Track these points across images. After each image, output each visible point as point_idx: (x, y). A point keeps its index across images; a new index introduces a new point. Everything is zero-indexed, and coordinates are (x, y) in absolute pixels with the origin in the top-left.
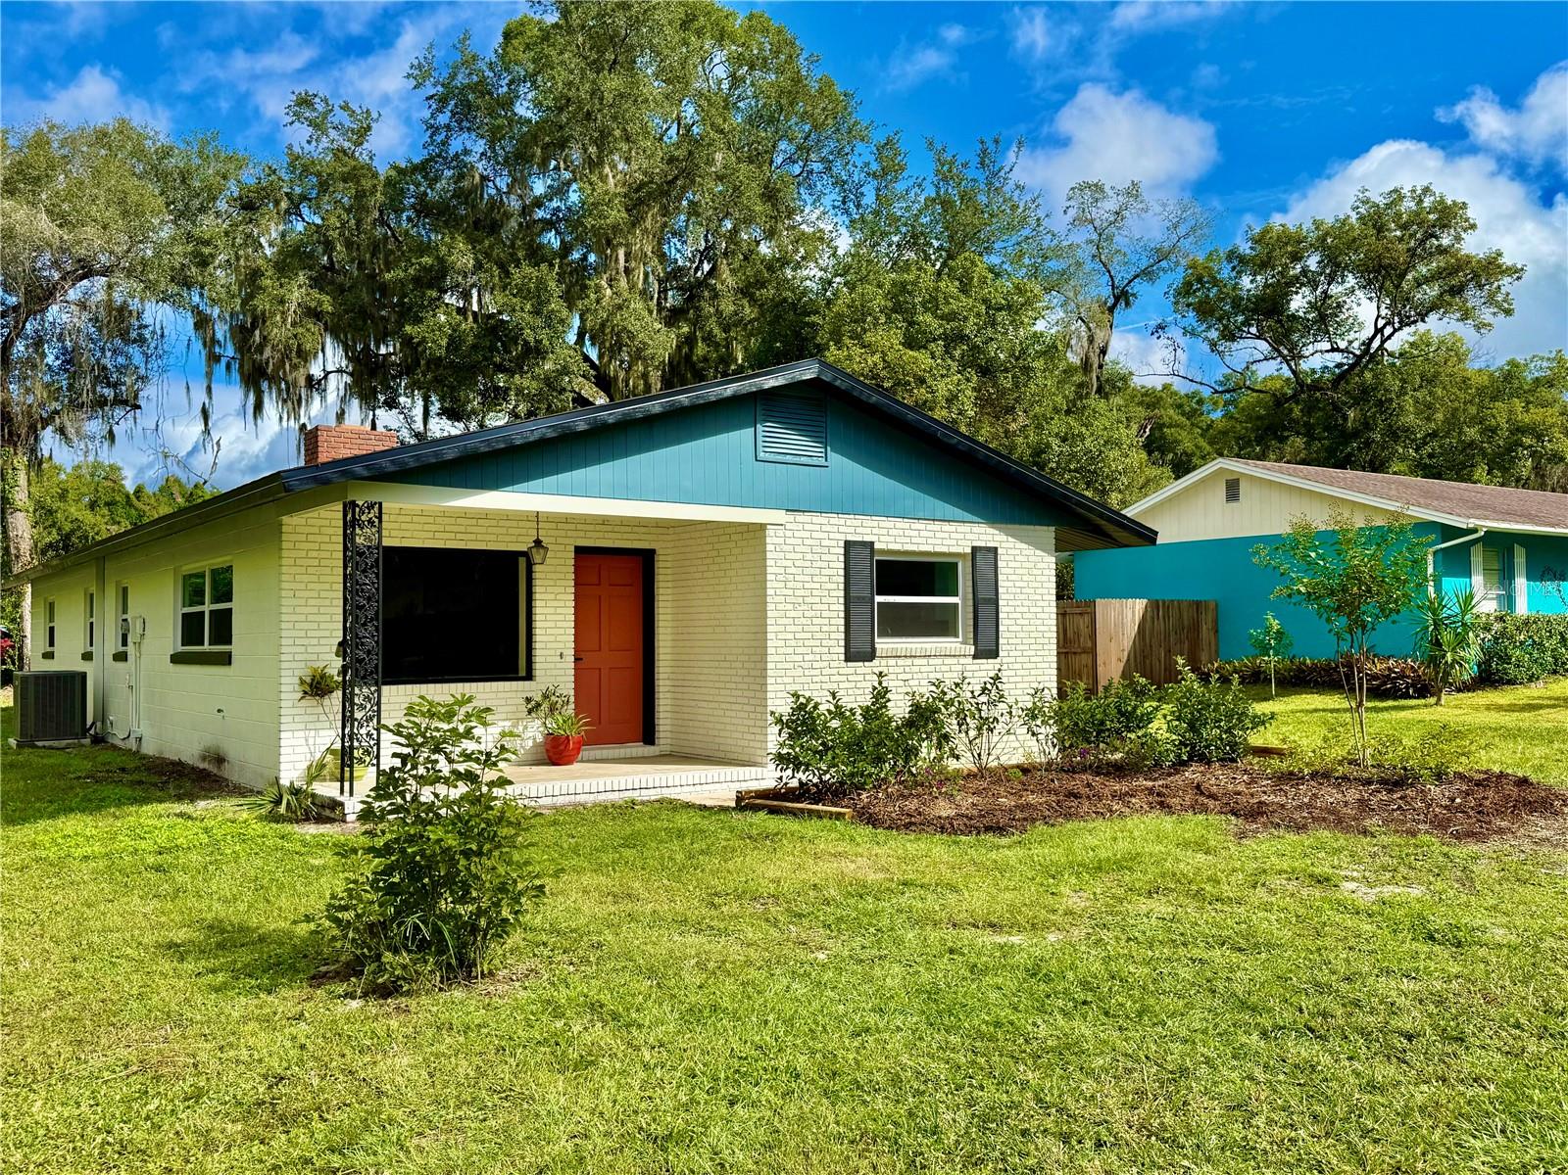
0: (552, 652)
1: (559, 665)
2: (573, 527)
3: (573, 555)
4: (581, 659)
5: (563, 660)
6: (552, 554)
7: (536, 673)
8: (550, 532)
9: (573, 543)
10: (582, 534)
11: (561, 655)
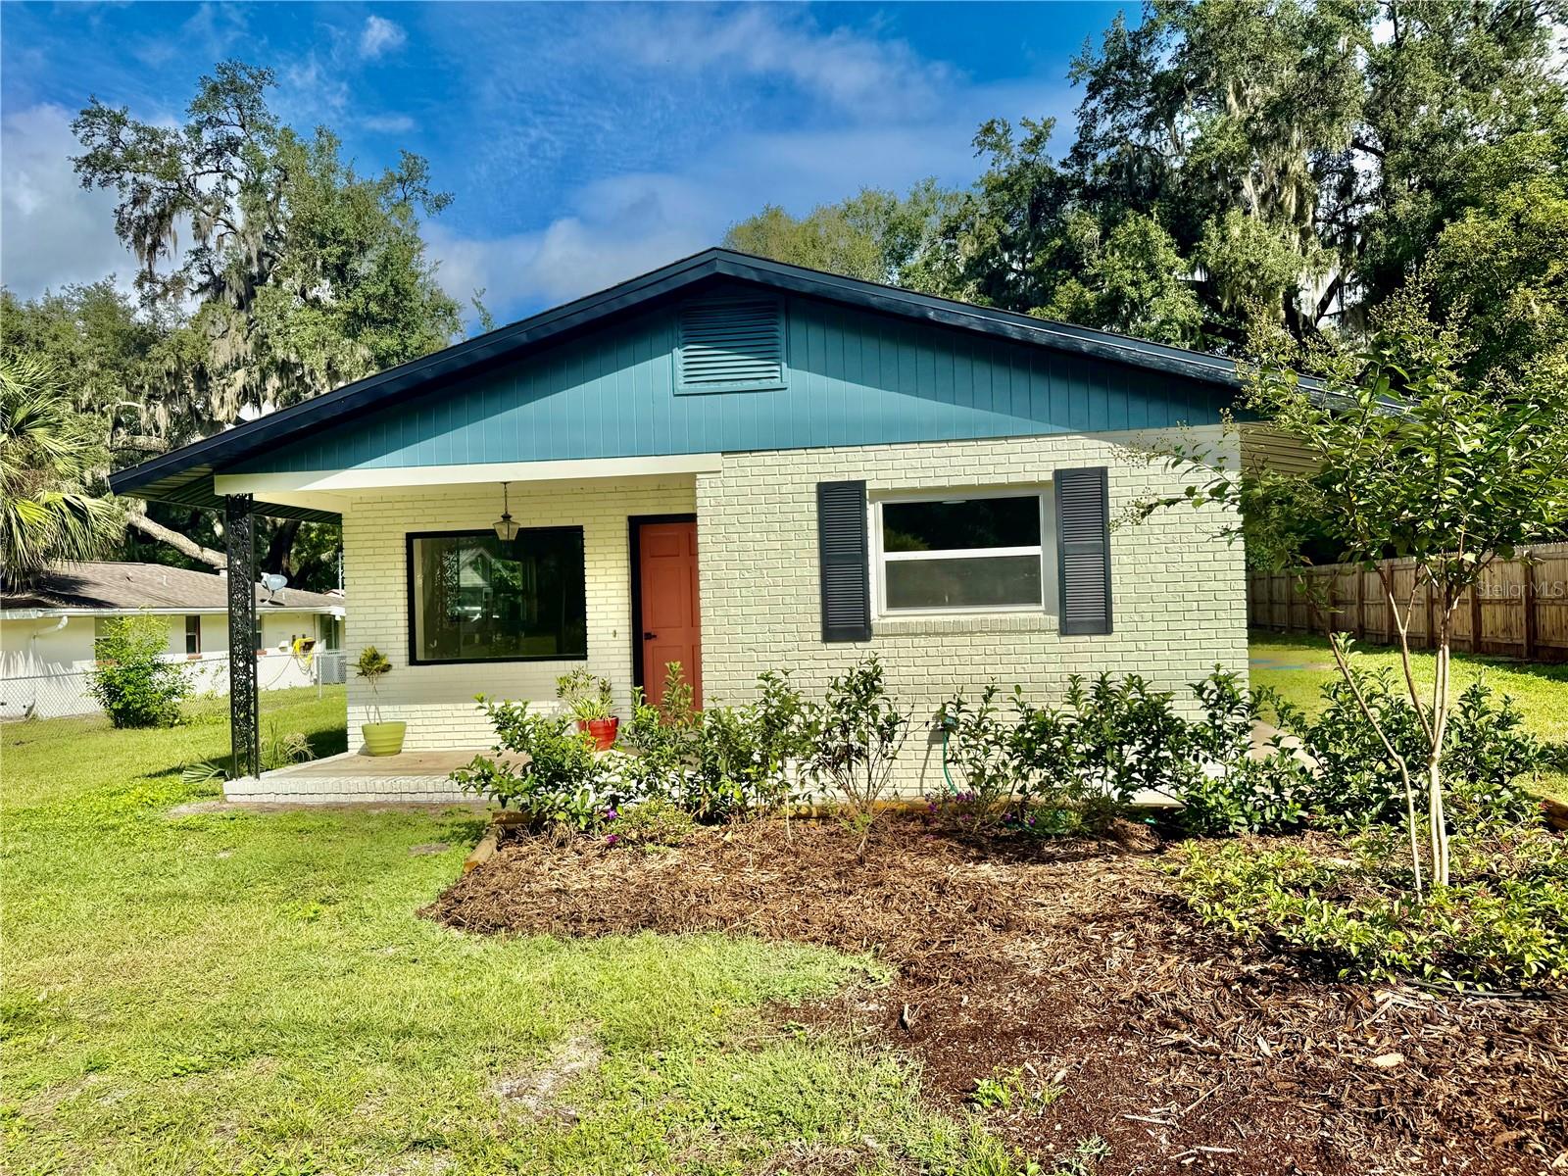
0: (604, 630)
1: (612, 644)
3: (626, 525)
4: (656, 637)
5: (617, 638)
6: (601, 527)
7: (589, 652)
8: (598, 504)
9: (624, 513)
10: (633, 503)
11: (615, 633)
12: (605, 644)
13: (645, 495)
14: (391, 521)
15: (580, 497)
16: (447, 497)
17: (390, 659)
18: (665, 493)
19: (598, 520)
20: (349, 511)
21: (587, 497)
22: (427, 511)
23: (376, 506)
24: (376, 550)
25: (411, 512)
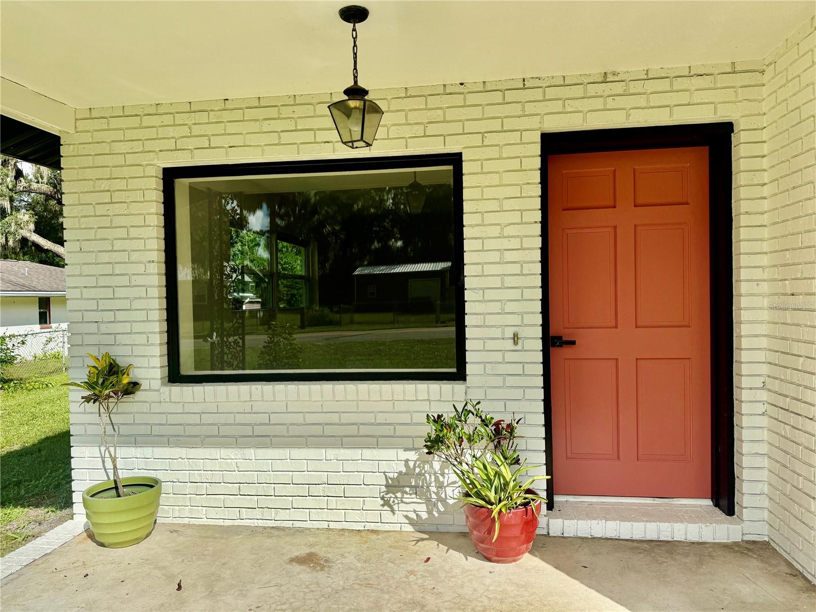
0: (497, 333)
1: (510, 357)
2: (537, 94)
3: (537, 149)
4: (573, 343)
5: (519, 347)
6: (493, 152)
7: (469, 369)
8: (491, 111)
9: (538, 126)
10: (557, 106)
11: (516, 338)
12: (498, 357)
13: (578, 91)
14: (138, 147)
15: (458, 100)
16: (229, 105)
17: (136, 374)
18: (618, 88)
19: (491, 139)
20: (72, 131)
21: (472, 99)
22: (196, 130)
23: (114, 123)
24: (115, 195)
25: (171, 132)
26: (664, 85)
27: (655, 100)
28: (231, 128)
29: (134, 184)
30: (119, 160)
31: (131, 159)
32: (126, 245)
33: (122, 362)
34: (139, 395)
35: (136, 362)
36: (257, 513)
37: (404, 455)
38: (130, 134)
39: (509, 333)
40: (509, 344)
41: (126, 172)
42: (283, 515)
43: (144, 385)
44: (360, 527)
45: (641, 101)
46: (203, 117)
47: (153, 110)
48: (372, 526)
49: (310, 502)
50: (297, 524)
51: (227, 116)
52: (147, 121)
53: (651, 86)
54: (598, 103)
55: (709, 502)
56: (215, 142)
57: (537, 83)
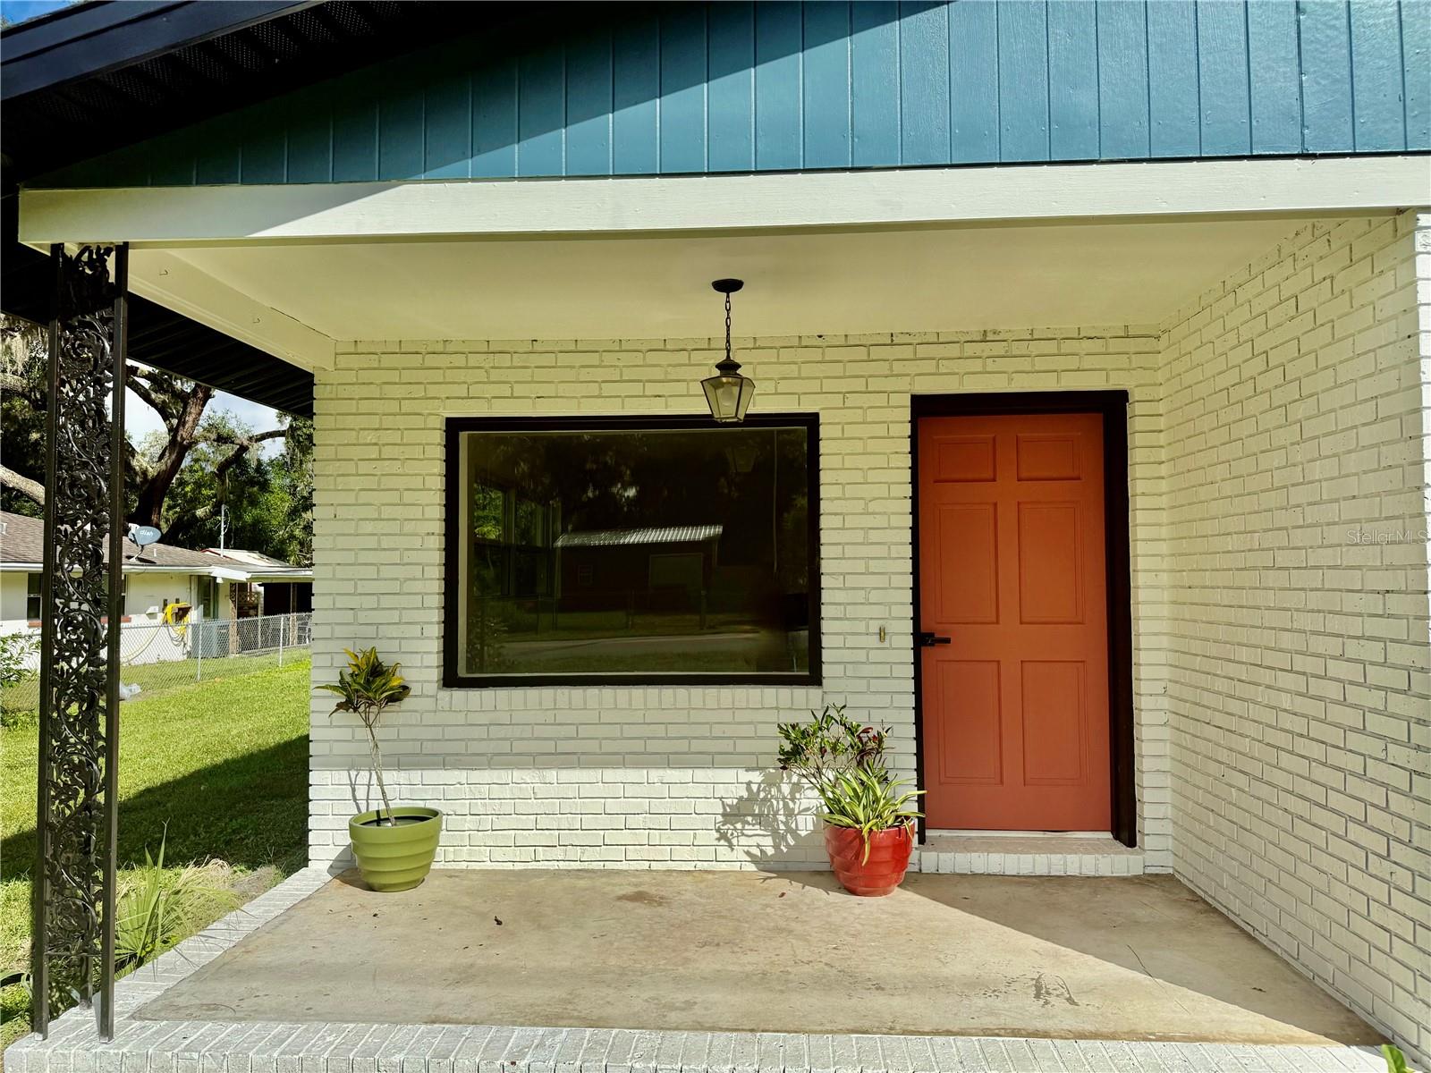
0: (860, 627)
1: (874, 656)
2: (907, 352)
3: (906, 416)
4: (947, 641)
5: (886, 644)
6: (857, 415)
7: (827, 670)
8: (853, 369)
9: (907, 388)
10: (929, 366)
11: (882, 634)
12: (861, 655)
13: (954, 350)
14: (418, 392)
15: (816, 354)
16: (537, 347)
17: (406, 675)
18: (999, 349)
19: (852, 400)
20: (331, 368)
21: (831, 354)
22: (495, 375)
23: (387, 361)
24: (385, 449)
25: (461, 375)
26: (1051, 347)
27: (1040, 364)
28: (541, 375)
29: (410, 437)
30: (393, 407)
31: (407, 406)
32: (399, 512)
33: (386, 661)
34: (407, 703)
35: (404, 660)
36: (558, 853)
37: (745, 776)
38: (407, 376)
39: (874, 627)
40: (874, 641)
41: (401, 422)
42: (590, 854)
43: (415, 689)
44: (690, 866)
45: (1025, 364)
46: (505, 360)
47: (440, 348)
48: (706, 866)
49: (626, 837)
50: (609, 866)
51: (536, 360)
52: (431, 361)
53: (1035, 348)
54: (977, 365)
55: (1109, 835)
56: (519, 390)
57: (907, 339)
